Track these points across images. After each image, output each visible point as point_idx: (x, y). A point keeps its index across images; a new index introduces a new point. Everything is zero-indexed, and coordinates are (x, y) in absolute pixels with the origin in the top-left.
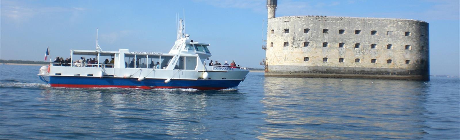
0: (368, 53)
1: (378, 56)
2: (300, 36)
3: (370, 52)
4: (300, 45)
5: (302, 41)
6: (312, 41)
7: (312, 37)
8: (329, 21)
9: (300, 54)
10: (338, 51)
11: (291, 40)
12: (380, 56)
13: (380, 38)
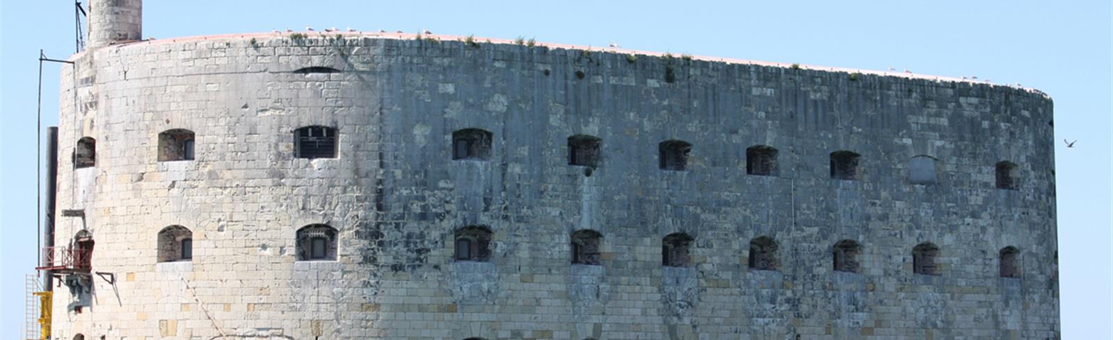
0: (820, 302)
1: (871, 324)
2: (424, 184)
3: (826, 296)
4: (428, 250)
5: (441, 217)
6: (506, 218)
7: (504, 189)
8: (600, 80)
9: (429, 316)
10: (660, 290)
11: (361, 213)
12: (879, 323)
13: (874, 204)
